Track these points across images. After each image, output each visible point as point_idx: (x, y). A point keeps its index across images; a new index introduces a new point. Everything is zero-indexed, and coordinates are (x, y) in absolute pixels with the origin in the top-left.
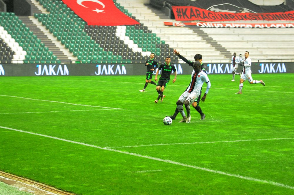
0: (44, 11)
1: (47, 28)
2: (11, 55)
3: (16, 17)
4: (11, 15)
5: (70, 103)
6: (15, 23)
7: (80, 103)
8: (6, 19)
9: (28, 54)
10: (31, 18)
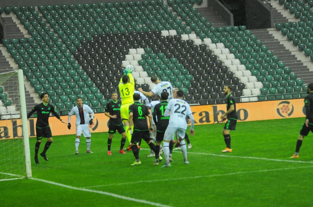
0: (291, 19)
1: (295, 44)
2: (239, 90)
3: (248, 31)
4: (240, 29)
6: (247, 41)
8: (234, 36)
9: (264, 86)
10: (272, 31)
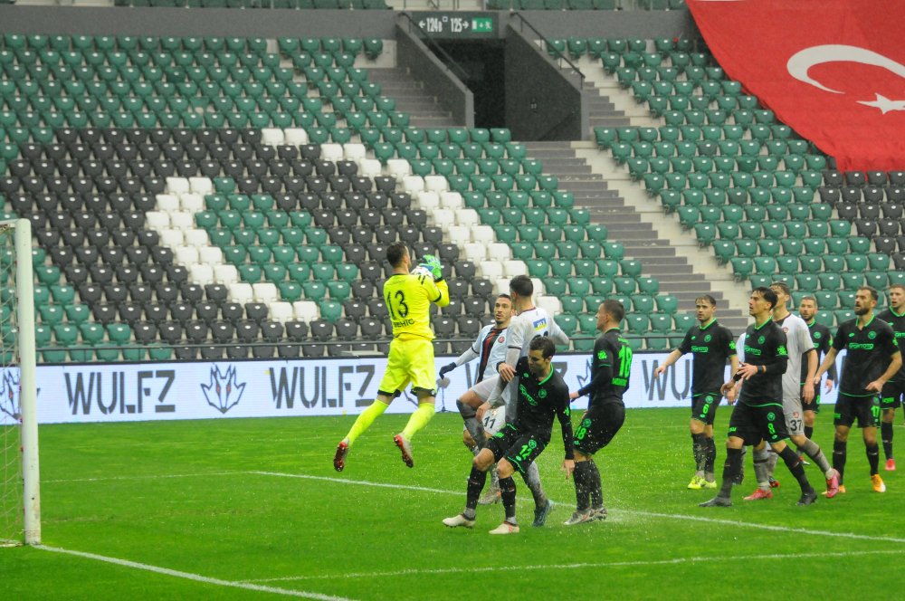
0: (638, 117)
1: (652, 192)
3: (517, 146)
4: (492, 139)
5: (757, 523)
6: (513, 175)
7: (806, 523)
8: (474, 158)
9: (566, 309)
10: (582, 150)
